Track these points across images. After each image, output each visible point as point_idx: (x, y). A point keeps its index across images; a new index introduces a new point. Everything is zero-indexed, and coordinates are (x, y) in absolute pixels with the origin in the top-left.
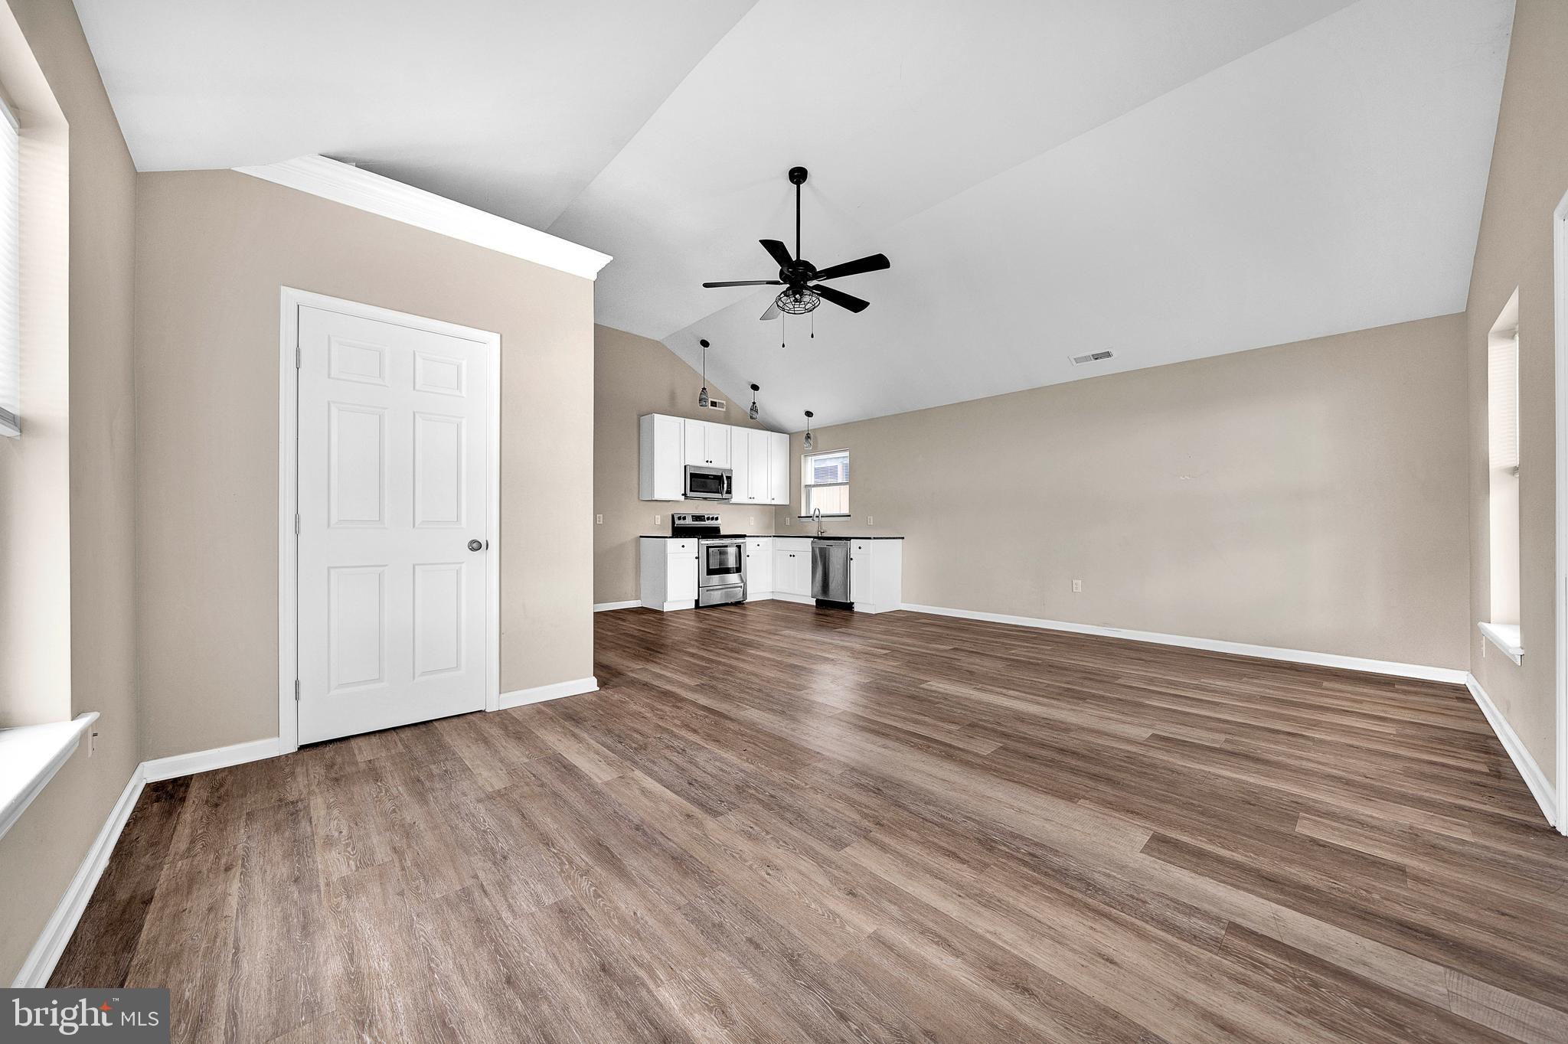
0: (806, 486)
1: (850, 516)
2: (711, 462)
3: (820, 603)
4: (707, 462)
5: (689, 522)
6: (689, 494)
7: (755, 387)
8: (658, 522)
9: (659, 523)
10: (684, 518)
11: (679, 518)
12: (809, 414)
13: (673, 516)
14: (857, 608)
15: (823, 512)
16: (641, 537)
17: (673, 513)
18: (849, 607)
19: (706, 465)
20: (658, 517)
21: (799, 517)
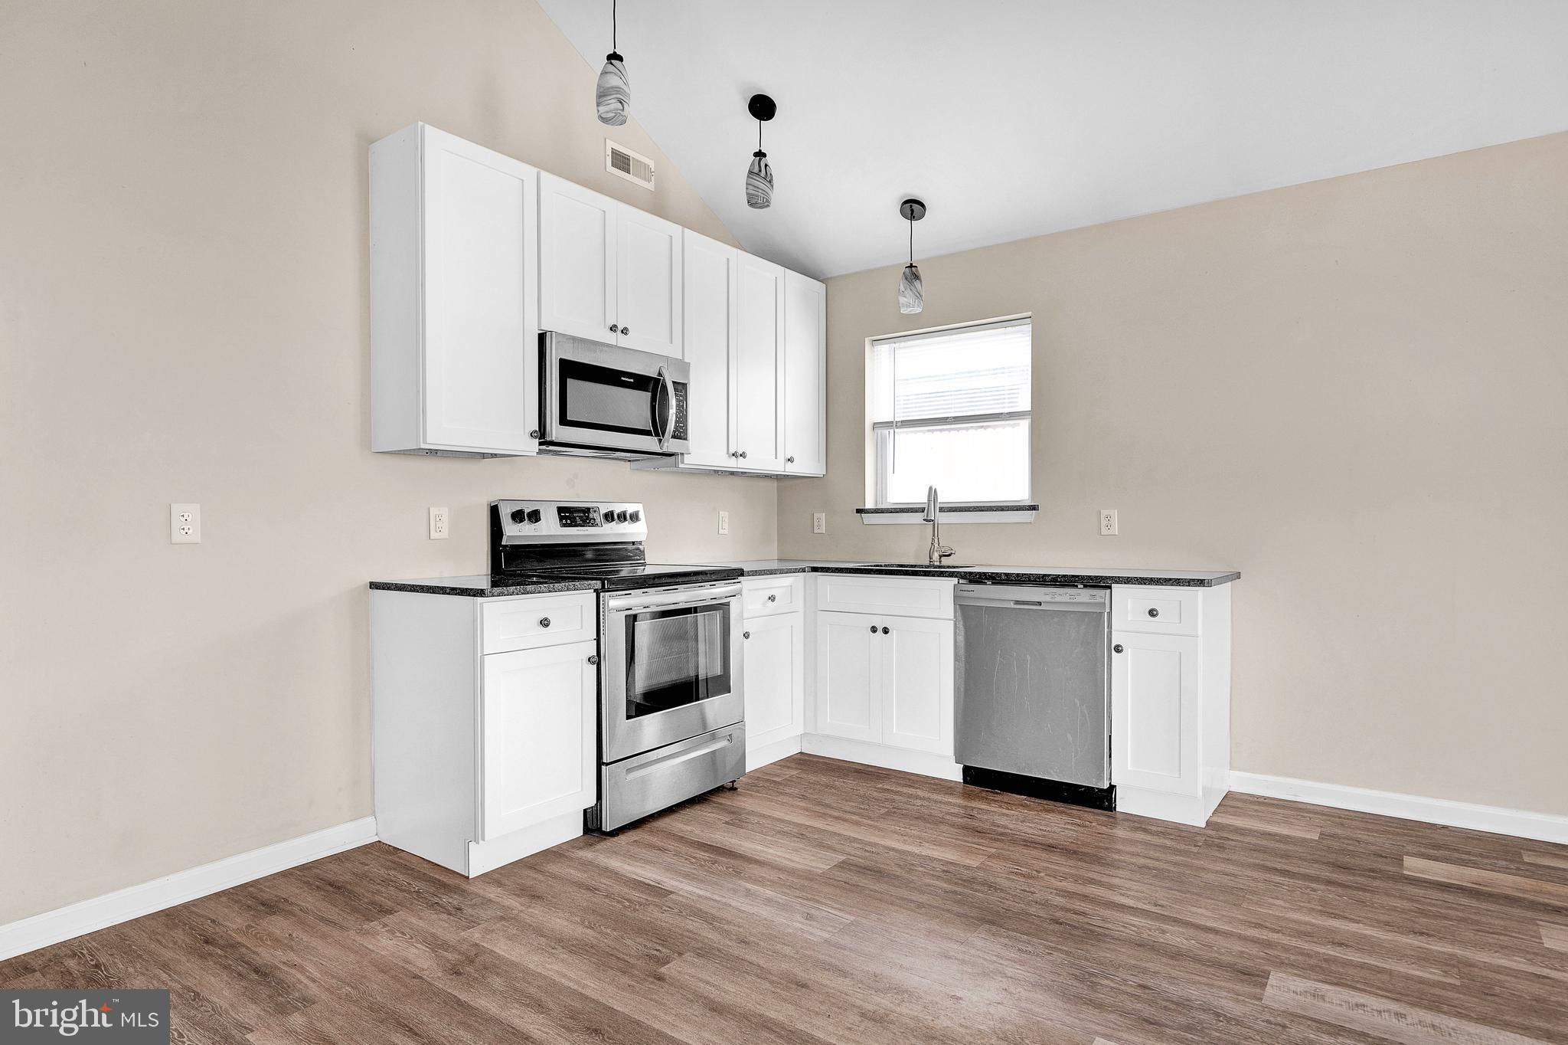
0: (876, 425)
1: (1034, 508)
2: (625, 331)
3: (975, 777)
4: (613, 328)
5: (549, 530)
6: (557, 432)
7: (762, 107)
8: (442, 530)
9: (445, 534)
10: (535, 516)
11: (518, 516)
12: (913, 208)
13: (494, 511)
14: (1124, 804)
15: (945, 497)
16: (374, 586)
17: (493, 498)
18: (1102, 799)
19: (611, 338)
20: (442, 513)
21: (859, 511)
